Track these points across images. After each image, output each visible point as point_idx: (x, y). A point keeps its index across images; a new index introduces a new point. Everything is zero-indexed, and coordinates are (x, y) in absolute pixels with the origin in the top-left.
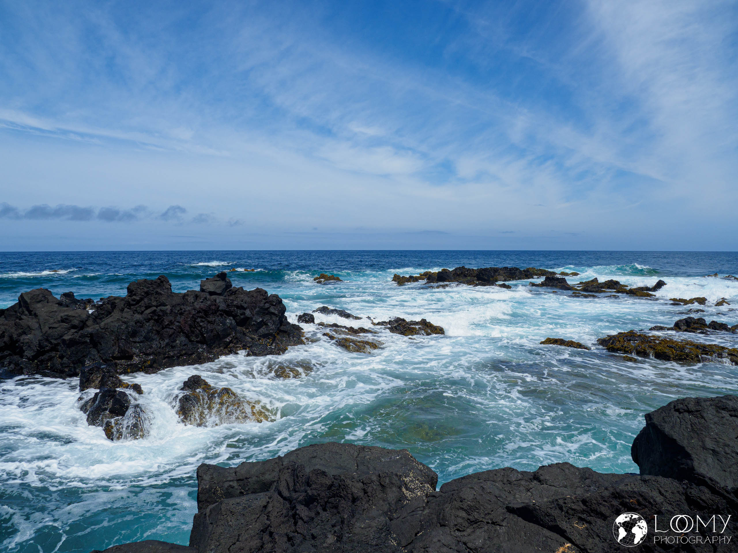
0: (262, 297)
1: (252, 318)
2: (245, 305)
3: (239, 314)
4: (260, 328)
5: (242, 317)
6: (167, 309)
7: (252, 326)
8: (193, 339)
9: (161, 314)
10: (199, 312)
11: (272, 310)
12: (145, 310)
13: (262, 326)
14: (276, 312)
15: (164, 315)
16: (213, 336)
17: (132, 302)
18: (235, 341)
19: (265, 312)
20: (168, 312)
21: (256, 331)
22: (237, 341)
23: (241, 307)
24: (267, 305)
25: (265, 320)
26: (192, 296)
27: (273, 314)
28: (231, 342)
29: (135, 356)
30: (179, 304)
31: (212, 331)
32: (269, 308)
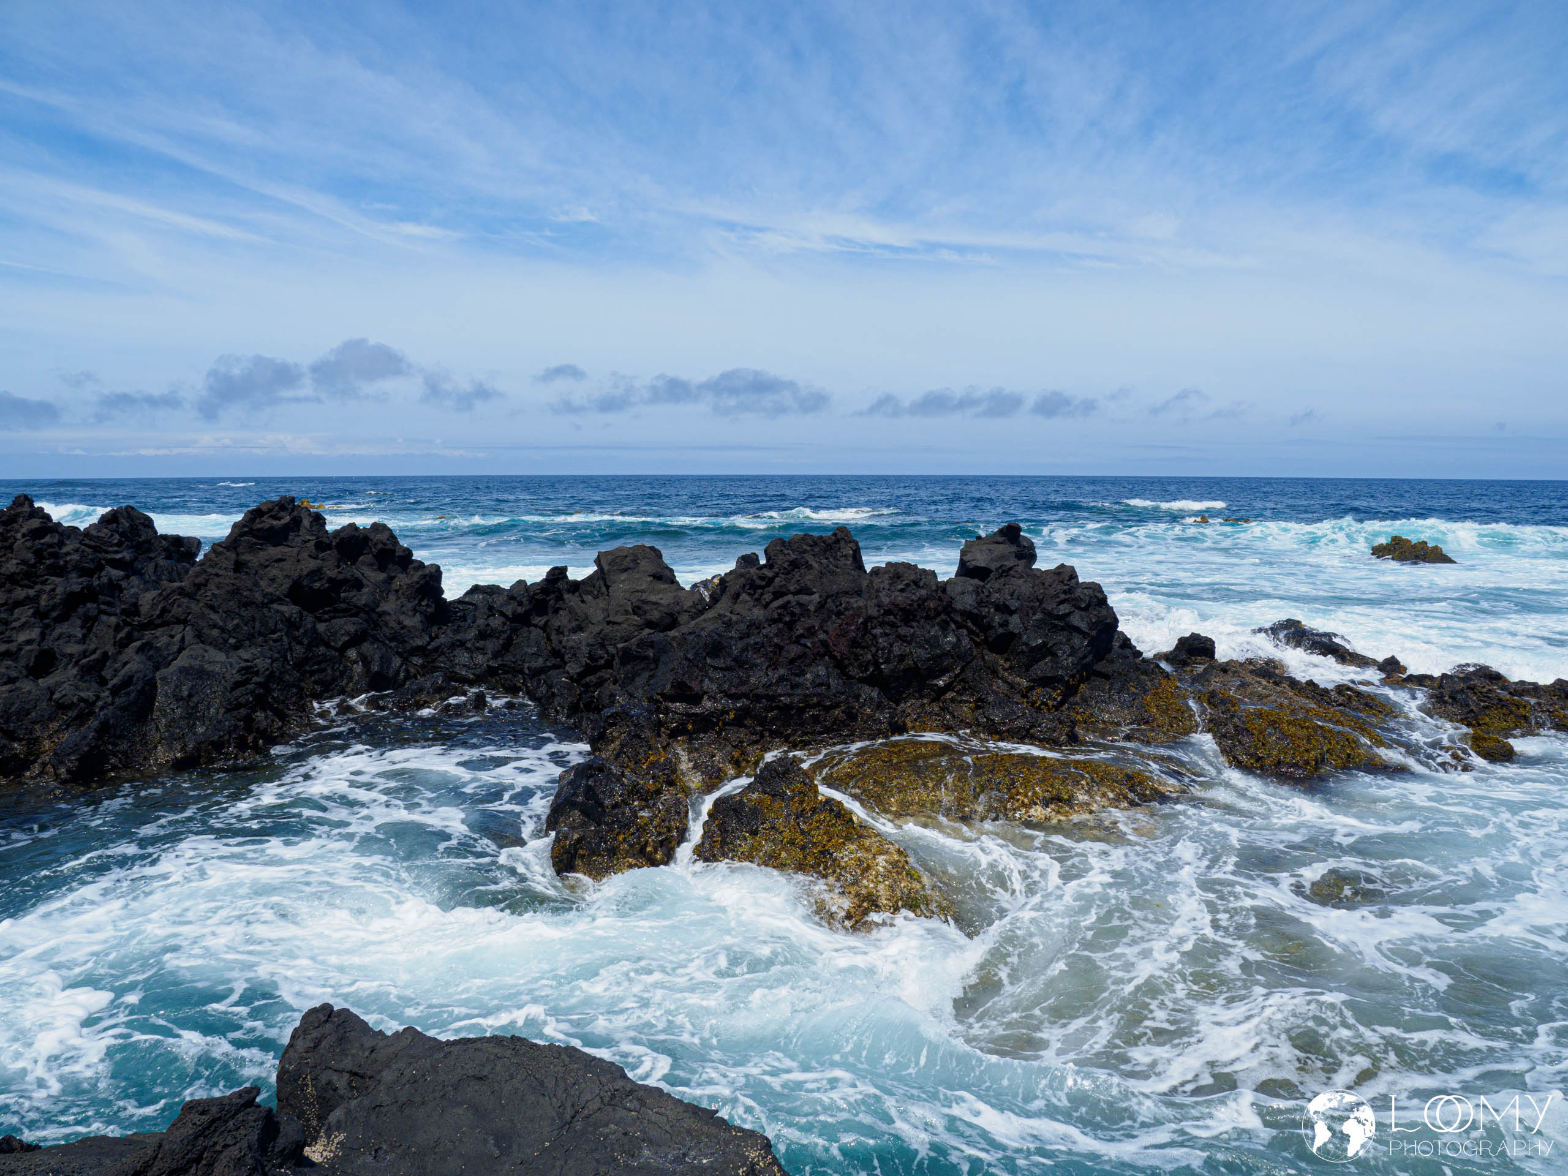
0: (1061, 587)
1: (1020, 635)
2: (1014, 604)
3: (995, 624)
4: (1037, 662)
5: (1001, 631)
6: (810, 602)
7: (1019, 653)
8: (854, 671)
9: (797, 610)
10: (888, 612)
11: (1076, 620)
12: (772, 601)
13: (1044, 658)
14: (1083, 626)
15: (802, 615)
16: (904, 670)
17: (759, 582)
18: (958, 687)
19: (1057, 623)
20: (812, 608)
21: (1028, 667)
22: (964, 688)
23: (1003, 609)
24: (1064, 609)
25: (1050, 644)
26: (887, 576)
27: (1077, 630)
28: (948, 687)
29: (706, 697)
30: (846, 593)
31: (902, 658)
32: (1069, 614)
